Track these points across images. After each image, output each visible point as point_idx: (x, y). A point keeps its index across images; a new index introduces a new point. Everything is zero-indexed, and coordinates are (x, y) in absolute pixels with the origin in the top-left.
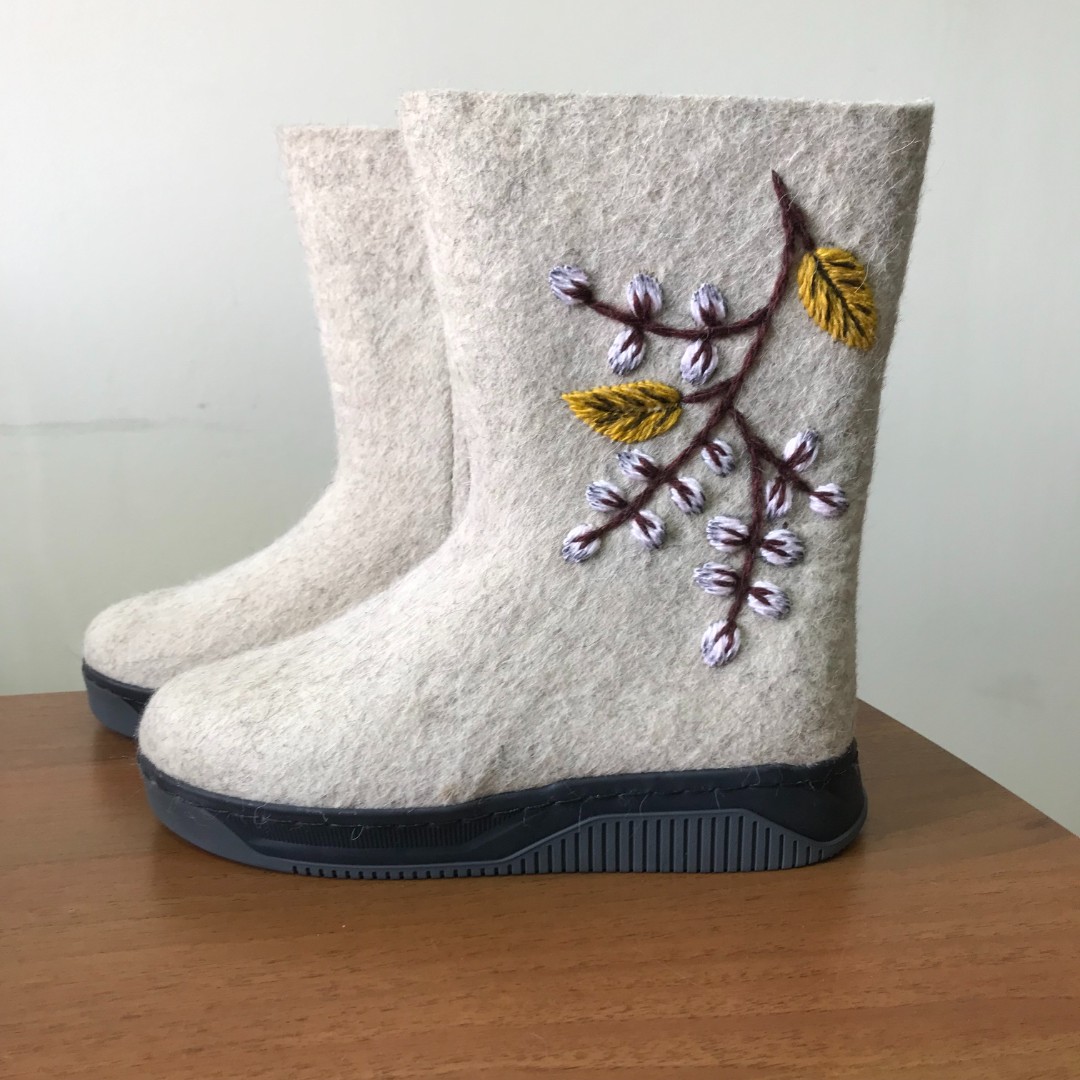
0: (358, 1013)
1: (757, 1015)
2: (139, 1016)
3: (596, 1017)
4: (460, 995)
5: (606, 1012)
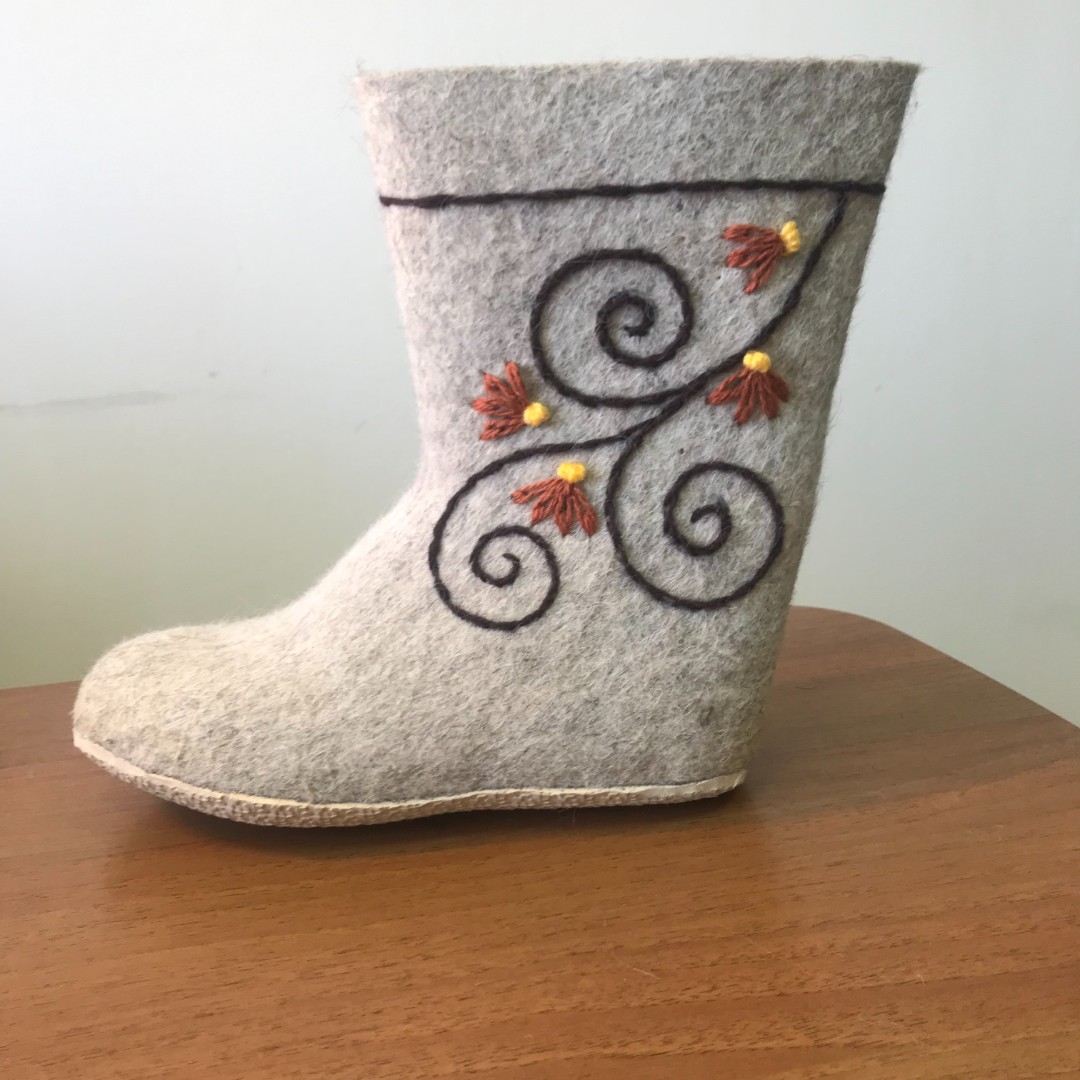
0: (435, 1003)
1: (850, 989)
2: (211, 1015)
3: (681, 998)
4: (538, 980)
5: (693, 992)
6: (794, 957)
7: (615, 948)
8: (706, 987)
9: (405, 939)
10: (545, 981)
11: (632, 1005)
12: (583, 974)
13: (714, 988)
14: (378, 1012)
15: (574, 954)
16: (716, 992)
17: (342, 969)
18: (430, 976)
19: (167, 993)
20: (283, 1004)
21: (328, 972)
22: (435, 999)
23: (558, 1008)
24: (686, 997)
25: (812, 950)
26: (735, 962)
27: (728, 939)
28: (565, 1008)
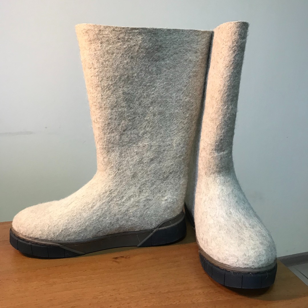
0: (123, 304)
1: (207, 302)
2: (75, 307)
3: (173, 304)
4: (144, 299)
5: (176, 302)
6: (196, 295)
7: (159, 292)
8: (178, 301)
9: (114, 290)
10: (145, 299)
11: (164, 305)
12: (153, 298)
13: (180, 301)
14: (111, 306)
15: (151, 293)
16: (180, 302)
17: (101, 296)
18: (121, 298)
19: (64, 302)
20: (90, 304)
21: (99, 297)
22: (122, 304)
23: (148, 306)
24: (175, 303)
25: (199, 293)
26: (184, 295)
27: (182, 290)
28: (149, 306)
